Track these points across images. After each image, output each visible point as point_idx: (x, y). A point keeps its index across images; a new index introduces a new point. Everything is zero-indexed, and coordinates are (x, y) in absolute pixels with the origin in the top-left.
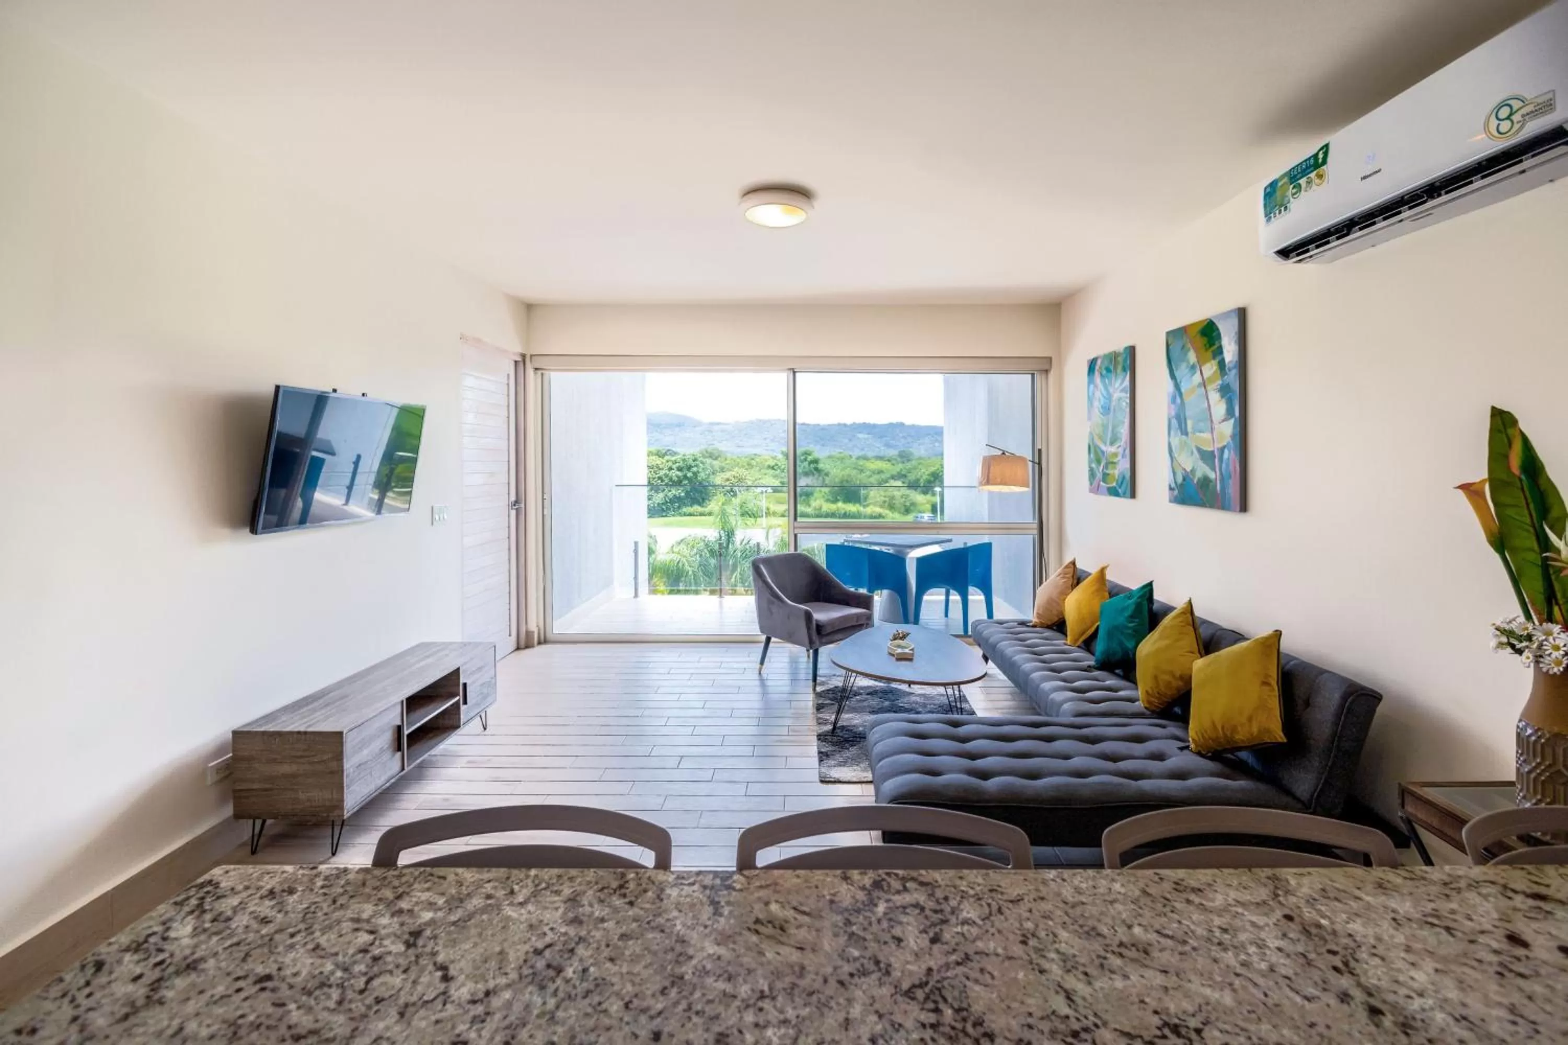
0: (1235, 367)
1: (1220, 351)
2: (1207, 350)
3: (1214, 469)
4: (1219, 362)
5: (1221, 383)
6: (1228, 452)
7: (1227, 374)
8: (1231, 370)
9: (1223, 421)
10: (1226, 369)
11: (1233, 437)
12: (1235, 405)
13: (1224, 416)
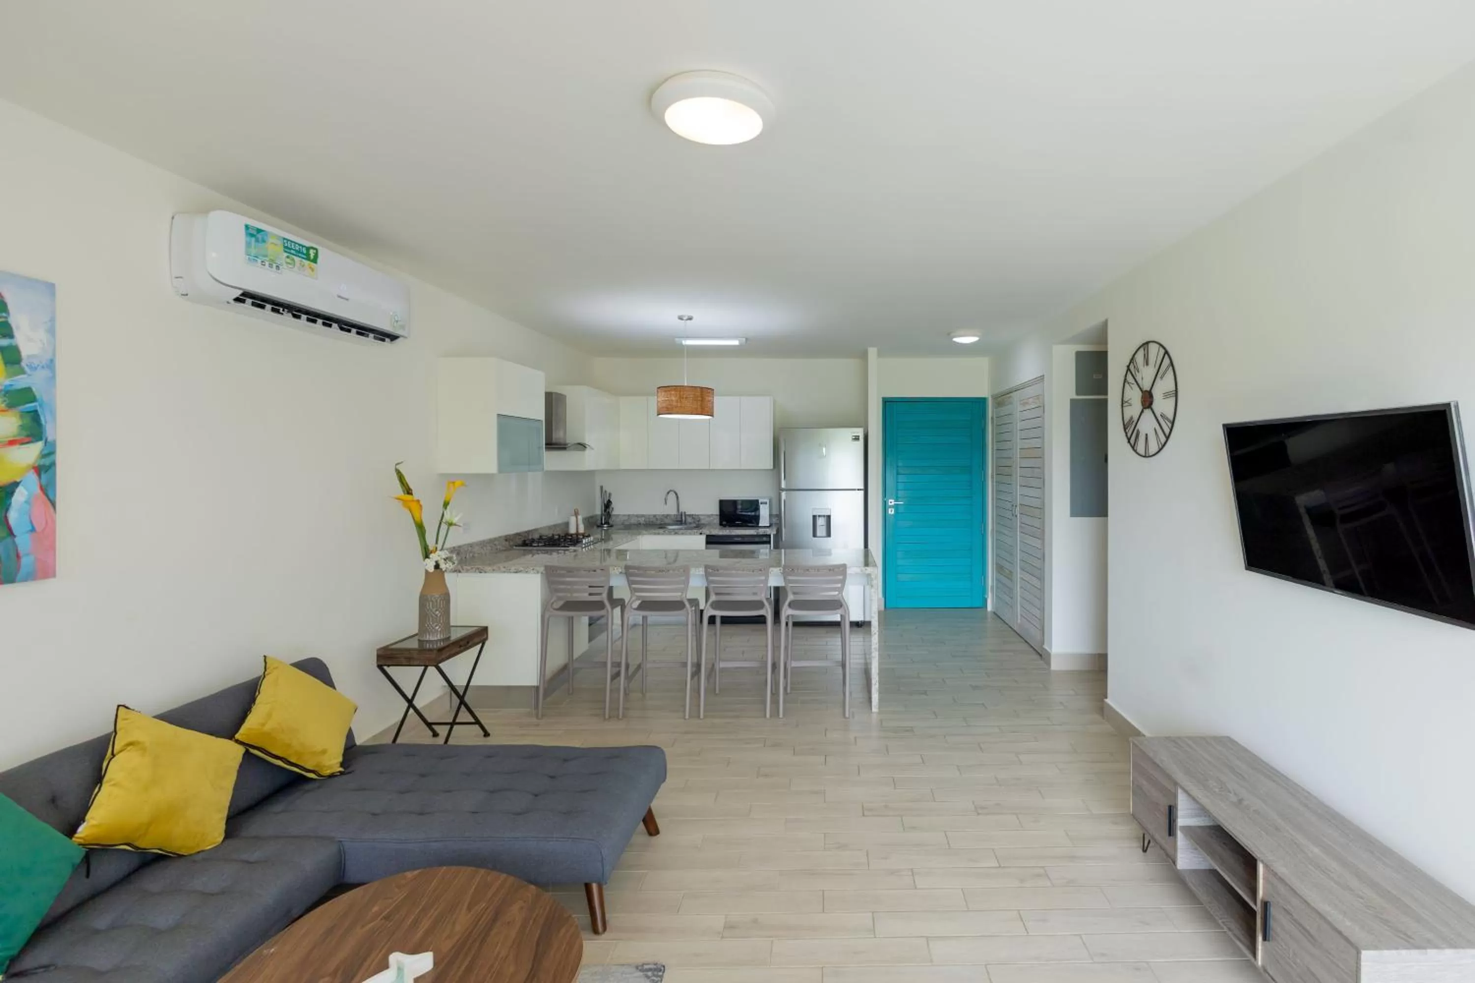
5: (7, 382)
6: (26, 493)
7: (24, 372)
8: (36, 369)
9: (12, 443)
10: (23, 364)
11: (38, 470)
12: (46, 422)
13: (14, 436)
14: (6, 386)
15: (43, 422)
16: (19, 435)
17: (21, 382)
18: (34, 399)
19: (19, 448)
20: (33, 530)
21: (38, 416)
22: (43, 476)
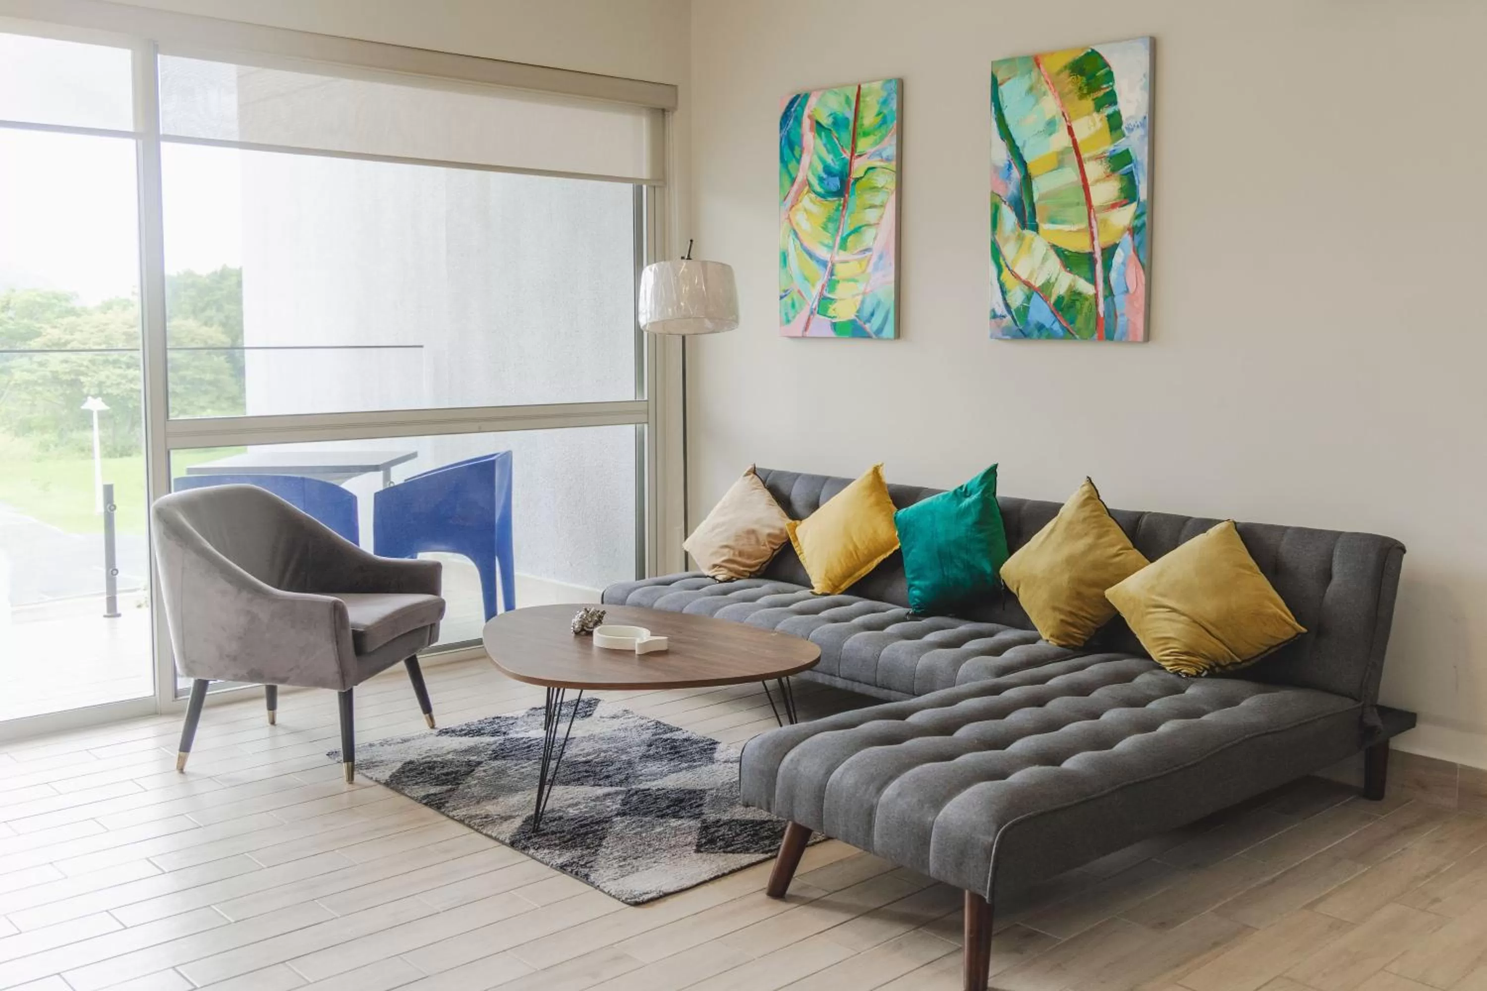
0: (1142, 125)
1: (1111, 98)
2: (1082, 97)
3: (1093, 281)
4: (1109, 117)
5: (1112, 148)
6: (1122, 254)
7: (1124, 136)
8: (1132, 130)
9: (1114, 206)
10: (1123, 127)
11: (1134, 231)
12: (1139, 182)
13: (1115, 200)
14: (1111, 152)
15: (1137, 183)
16: (1119, 197)
17: (1122, 145)
18: (1130, 161)
19: (1119, 211)
20: (1127, 291)
21: (1133, 177)
22: (1136, 236)
